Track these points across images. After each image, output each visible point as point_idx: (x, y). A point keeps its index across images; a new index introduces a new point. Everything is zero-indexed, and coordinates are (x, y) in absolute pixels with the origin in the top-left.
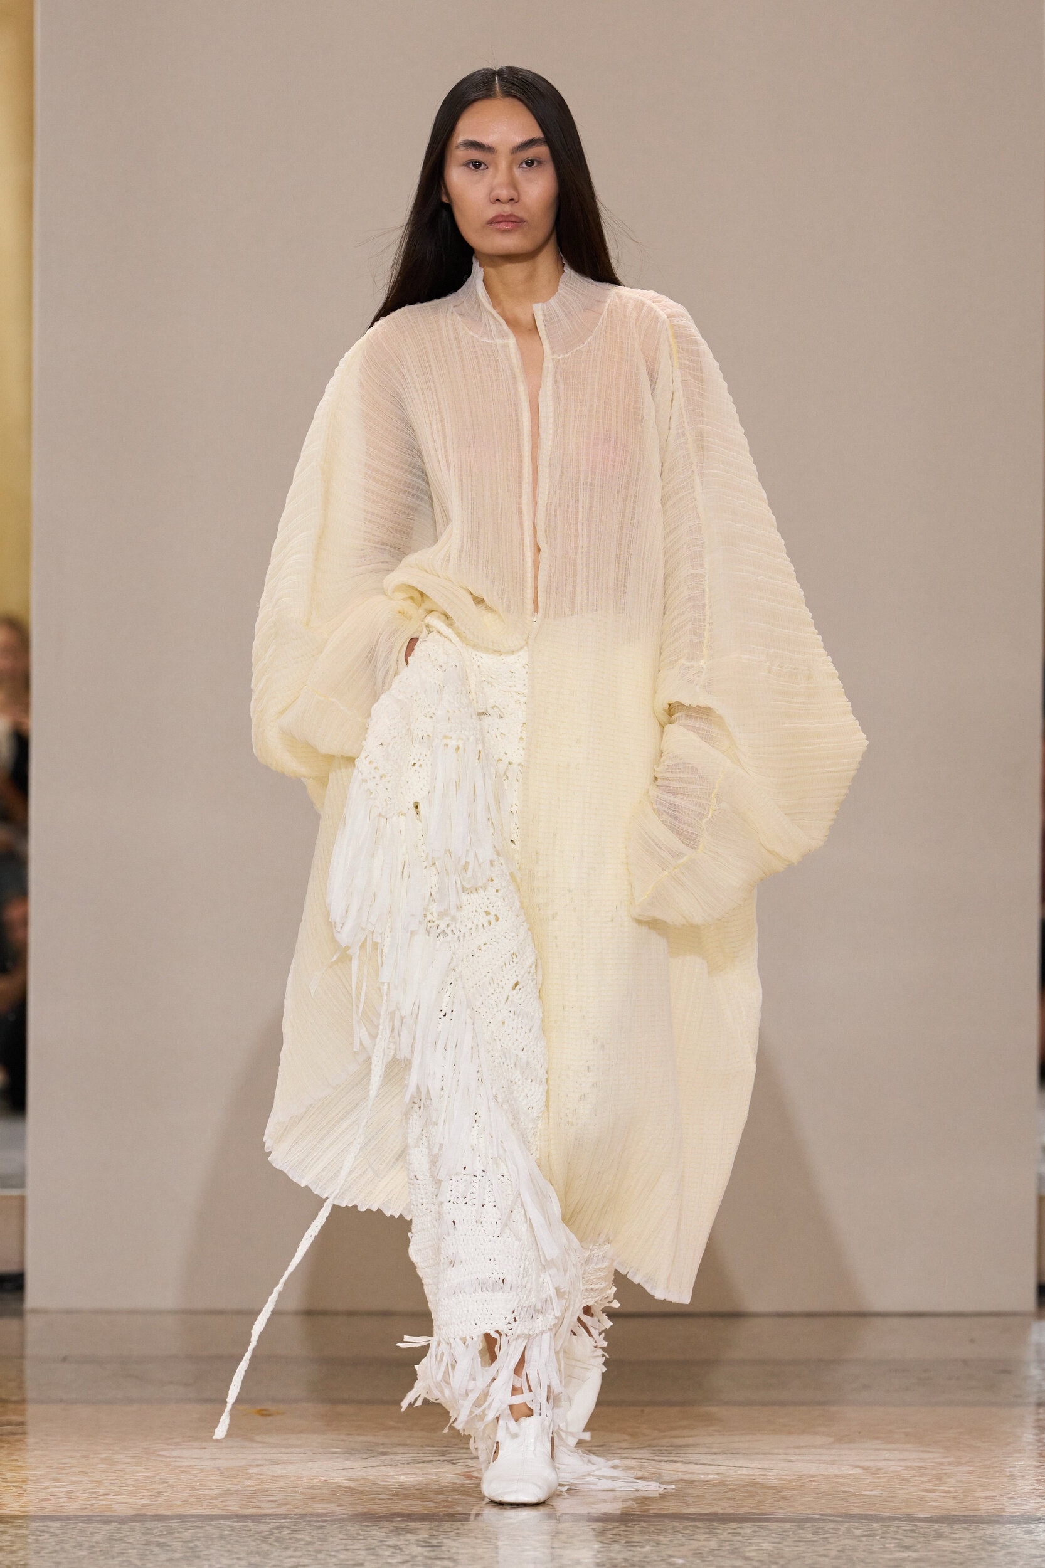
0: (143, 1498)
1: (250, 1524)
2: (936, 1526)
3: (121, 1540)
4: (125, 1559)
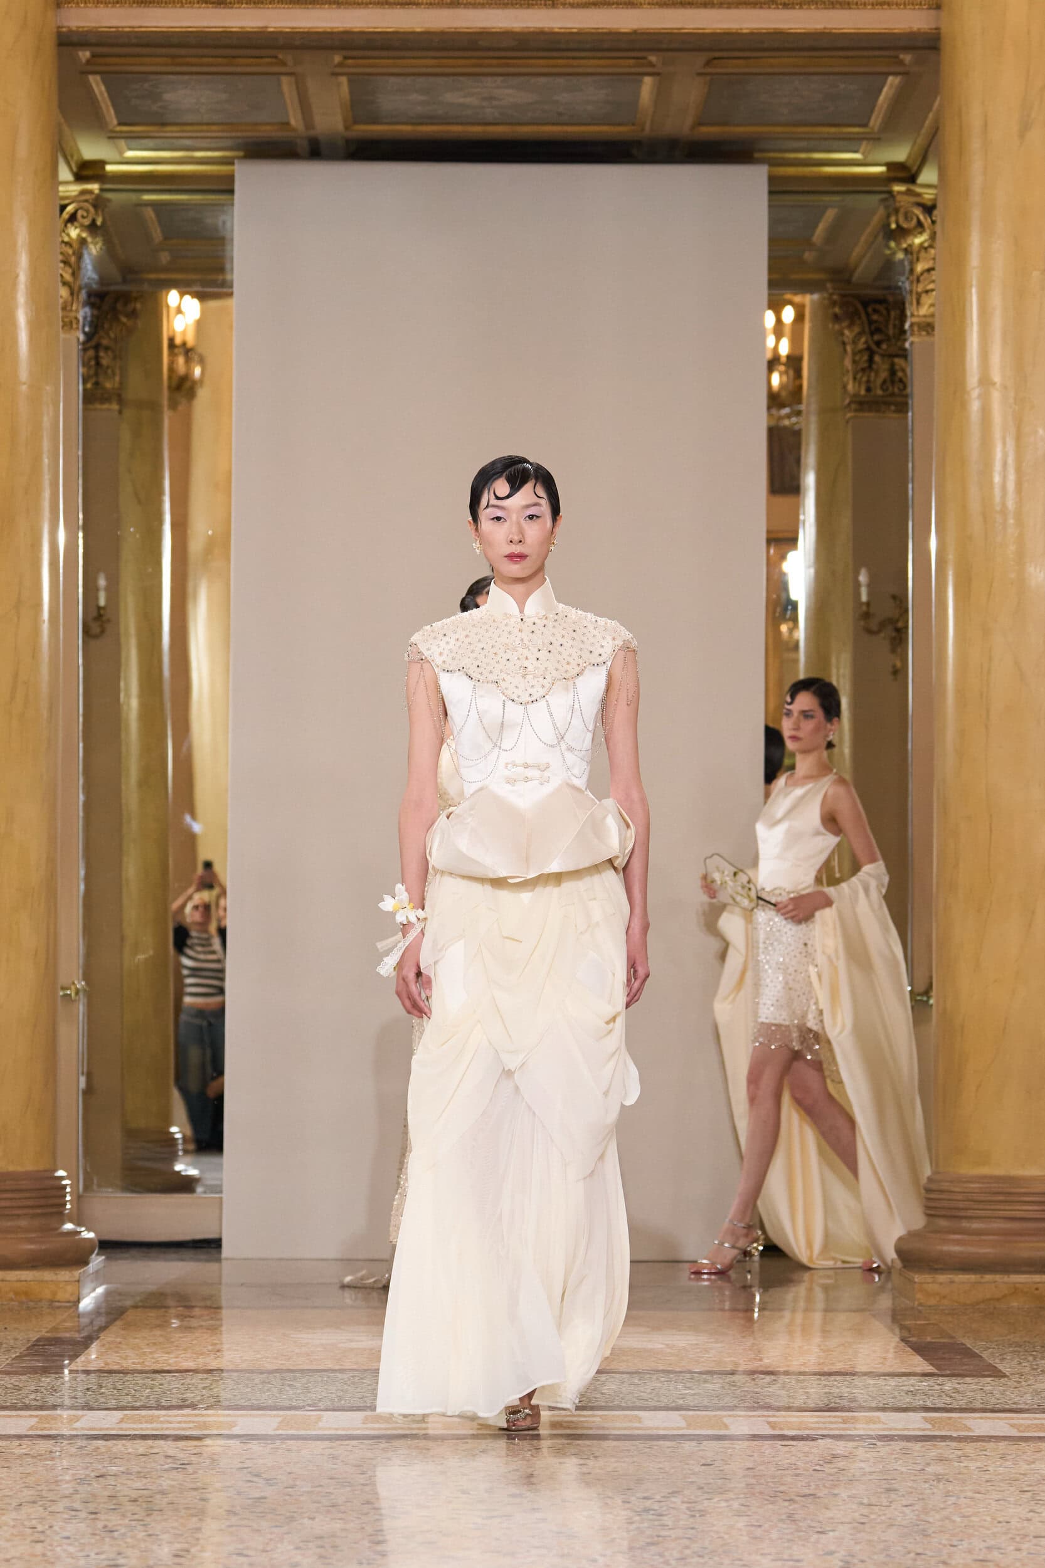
0: (281, 1360)
1: (338, 1374)
2: (704, 1376)
3: (269, 1383)
4: (270, 1393)
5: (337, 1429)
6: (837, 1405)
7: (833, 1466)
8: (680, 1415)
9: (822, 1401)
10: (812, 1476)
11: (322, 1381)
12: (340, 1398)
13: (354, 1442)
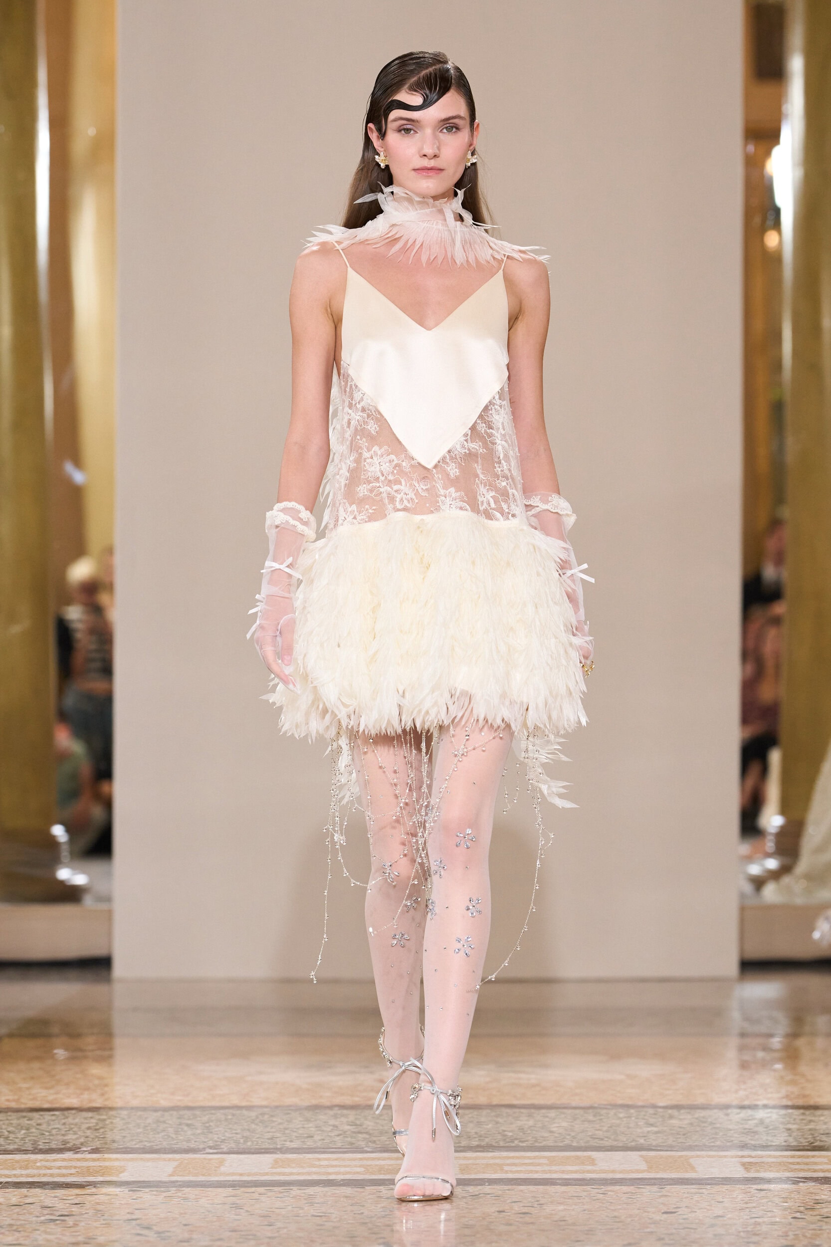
0: (178, 1096)
1: (245, 1112)
2: (670, 1111)
3: (164, 1122)
4: (165, 1134)
5: (241, 1175)
6: (822, 1144)
7: (815, 1213)
8: (641, 1156)
9: (806, 1138)
10: (790, 1224)
11: (226, 1120)
12: (246, 1139)
13: (261, 1190)
